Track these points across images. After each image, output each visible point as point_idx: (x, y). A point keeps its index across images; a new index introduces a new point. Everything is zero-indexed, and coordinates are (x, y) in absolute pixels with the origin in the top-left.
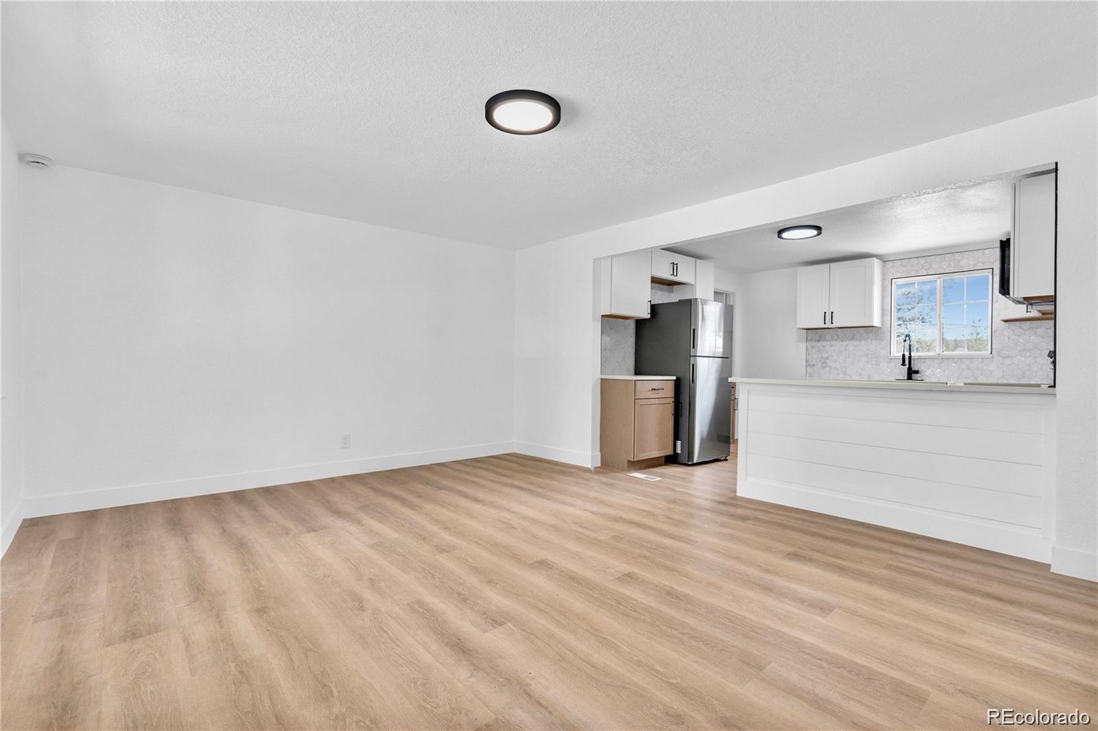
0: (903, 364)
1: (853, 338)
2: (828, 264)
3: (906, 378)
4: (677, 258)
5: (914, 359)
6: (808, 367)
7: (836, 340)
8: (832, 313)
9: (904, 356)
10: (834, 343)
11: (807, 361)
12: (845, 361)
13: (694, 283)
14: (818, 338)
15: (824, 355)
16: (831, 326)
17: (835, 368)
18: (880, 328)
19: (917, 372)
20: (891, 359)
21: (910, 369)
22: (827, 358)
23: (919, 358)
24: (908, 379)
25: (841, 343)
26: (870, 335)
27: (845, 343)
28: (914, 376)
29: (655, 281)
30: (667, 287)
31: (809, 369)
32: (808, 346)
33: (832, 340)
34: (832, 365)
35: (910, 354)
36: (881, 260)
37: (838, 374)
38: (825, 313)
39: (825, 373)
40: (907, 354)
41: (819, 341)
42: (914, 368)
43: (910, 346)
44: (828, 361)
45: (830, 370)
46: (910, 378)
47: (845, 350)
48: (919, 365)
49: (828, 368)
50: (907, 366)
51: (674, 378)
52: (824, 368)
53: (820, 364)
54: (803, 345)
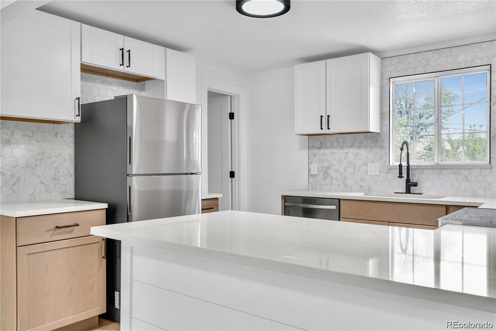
0: (400, 176)
1: (352, 145)
2: (324, 61)
3: (405, 191)
4: (129, 43)
5: (413, 170)
6: (310, 177)
7: (336, 148)
8: (328, 116)
9: (400, 166)
10: (334, 150)
11: (309, 170)
12: (345, 170)
13: (162, 77)
14: (319, 145)
15: (326, 164)
16: (328, 132)
17: (336, 178)
18: (379, 133)
19: (415, 185)
20: (390, 169)
21: (408, 181)
22: (328, 168)
23: (418, 168)
24: (406, 193)
25: (341, 151)
26: (370, 142)
27: (345, 151)
28: (413, 189)
29: (86, 69)
30: (135, 83)
31: (311, 180)
32: (310, 154)
33: (332, 146)
34: (333, 174)
35: (408, 163)
36: (379, 57)
37: (339, 185)
38: (322, 117)
39: (326, 184)
40: (404, 164)
41: (320, 148)
42: (413, 179)
43: (408, 154)
44: (329, 171)
45: (331, 181)
46: (408, 191)
47: (346, 158)
48: (417, 176)
49: (329, 180)
50: (405, 178)
51: (105, 206)
52: (325, 178)
53: (322, 174)
54: (306, 152)
